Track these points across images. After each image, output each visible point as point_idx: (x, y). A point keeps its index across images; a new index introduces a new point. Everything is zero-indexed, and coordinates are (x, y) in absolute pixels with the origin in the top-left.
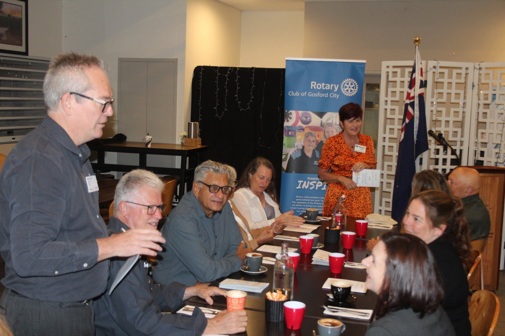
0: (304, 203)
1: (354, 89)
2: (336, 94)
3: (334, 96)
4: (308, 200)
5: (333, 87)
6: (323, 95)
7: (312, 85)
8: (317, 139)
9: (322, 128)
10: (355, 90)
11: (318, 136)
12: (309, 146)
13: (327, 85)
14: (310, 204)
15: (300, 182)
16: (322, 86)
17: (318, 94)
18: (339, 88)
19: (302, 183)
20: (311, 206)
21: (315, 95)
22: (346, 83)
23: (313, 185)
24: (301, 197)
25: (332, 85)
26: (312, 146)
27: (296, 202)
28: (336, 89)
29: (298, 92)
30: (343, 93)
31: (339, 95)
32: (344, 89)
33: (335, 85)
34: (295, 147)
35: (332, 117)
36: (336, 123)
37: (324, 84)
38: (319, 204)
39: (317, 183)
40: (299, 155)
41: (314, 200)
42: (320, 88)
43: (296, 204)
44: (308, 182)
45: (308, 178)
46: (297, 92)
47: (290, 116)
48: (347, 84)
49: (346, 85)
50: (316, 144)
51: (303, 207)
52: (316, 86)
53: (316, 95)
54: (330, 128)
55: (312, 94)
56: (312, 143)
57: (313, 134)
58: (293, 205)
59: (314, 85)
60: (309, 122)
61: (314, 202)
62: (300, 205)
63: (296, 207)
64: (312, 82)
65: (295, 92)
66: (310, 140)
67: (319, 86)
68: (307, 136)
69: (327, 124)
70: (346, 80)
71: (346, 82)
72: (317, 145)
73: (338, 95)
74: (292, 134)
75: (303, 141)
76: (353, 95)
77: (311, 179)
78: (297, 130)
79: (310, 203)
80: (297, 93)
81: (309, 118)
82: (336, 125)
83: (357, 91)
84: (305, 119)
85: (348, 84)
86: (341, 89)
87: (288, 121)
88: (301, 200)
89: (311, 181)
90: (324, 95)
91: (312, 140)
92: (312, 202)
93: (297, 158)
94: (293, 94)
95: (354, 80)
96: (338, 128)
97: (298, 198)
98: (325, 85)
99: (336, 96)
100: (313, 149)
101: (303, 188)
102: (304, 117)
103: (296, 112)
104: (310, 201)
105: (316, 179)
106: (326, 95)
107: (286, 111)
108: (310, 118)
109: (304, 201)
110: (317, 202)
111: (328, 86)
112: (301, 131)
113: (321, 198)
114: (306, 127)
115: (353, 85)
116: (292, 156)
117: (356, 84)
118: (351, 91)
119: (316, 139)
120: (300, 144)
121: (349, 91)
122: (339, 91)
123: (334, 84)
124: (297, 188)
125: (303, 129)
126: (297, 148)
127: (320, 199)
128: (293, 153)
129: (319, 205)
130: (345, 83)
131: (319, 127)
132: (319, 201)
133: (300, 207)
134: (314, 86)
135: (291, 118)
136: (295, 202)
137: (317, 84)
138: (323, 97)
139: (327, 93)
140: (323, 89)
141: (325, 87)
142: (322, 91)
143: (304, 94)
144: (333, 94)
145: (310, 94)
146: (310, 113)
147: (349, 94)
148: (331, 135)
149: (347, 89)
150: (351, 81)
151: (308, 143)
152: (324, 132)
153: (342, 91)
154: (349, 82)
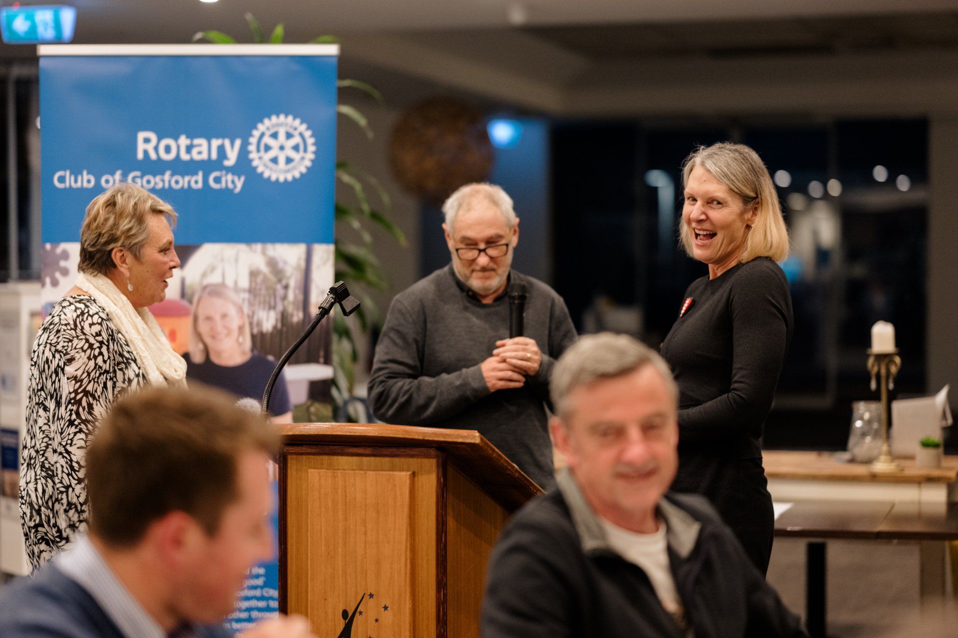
1: (299, 152)
2: (233, 174)
3: (227, 181)
5: (221, 150)
6: (183, 182)
7: (141, 147)
9: (185, 303)
10: (303, 158)
11: (173, 335)
13: (197, 141)
16: (178, 147)
17: (167, 177)
18: (244, 153)
22: (268, 133)
25: (216, 143)
28: (232, 156)
29: (88, 173)
30: (259, 170)
31: (243, 179)
32: (262, 153)
33: (227, 143)
35: (222, 260)
36: (236, 283)
37: (187, 137)
42: (172, 156)
46: (85, 173)
47: (63, 263)
48: (270, 136)
49: (267, 140)
52: (156, 149)
53: (157, 182)
54: (217, 302)
55: (142, 177)
59: (146, 144)
64: (141, 136)
65: (76, 173)
67: (168, 149)
69: (205, 288)
70: (266, 121)
71: (268, 129)
73: (239, 178)
76: (298, 175)
80: (86, 177)
82: (237, 289)
83: (311, 161)
85: (275, 136)
87: (55, 283)
90: (187, 179)
94: (70, 181)
95: (298, 121)
98: (188, 142)
99: (233, 182)
106: (196, 182)
107: (48, 246)
111: (200, 145)
115: (297, 140)
117: (308, 134)
118: (289, 160)
121: (282, 160)
122: (244, 165)
123: (223, 138)
130: (263, 135)
131: (174, 301)
134: (150, 147)
135: (65, 272)
137: (159, 140)
138: (186, 186)
139: (200, 174)
140: (185, 157)
141: (189, 149)
142: (180, 167)
143: (114, 179)
144: (222, 176)
145: (137, 180)
147: (280, 174)
148: (220, 328)
149: (271, 154)
150: (286, 124)
152: (196, 319)
153: (254, 164)
154: (278, 126)
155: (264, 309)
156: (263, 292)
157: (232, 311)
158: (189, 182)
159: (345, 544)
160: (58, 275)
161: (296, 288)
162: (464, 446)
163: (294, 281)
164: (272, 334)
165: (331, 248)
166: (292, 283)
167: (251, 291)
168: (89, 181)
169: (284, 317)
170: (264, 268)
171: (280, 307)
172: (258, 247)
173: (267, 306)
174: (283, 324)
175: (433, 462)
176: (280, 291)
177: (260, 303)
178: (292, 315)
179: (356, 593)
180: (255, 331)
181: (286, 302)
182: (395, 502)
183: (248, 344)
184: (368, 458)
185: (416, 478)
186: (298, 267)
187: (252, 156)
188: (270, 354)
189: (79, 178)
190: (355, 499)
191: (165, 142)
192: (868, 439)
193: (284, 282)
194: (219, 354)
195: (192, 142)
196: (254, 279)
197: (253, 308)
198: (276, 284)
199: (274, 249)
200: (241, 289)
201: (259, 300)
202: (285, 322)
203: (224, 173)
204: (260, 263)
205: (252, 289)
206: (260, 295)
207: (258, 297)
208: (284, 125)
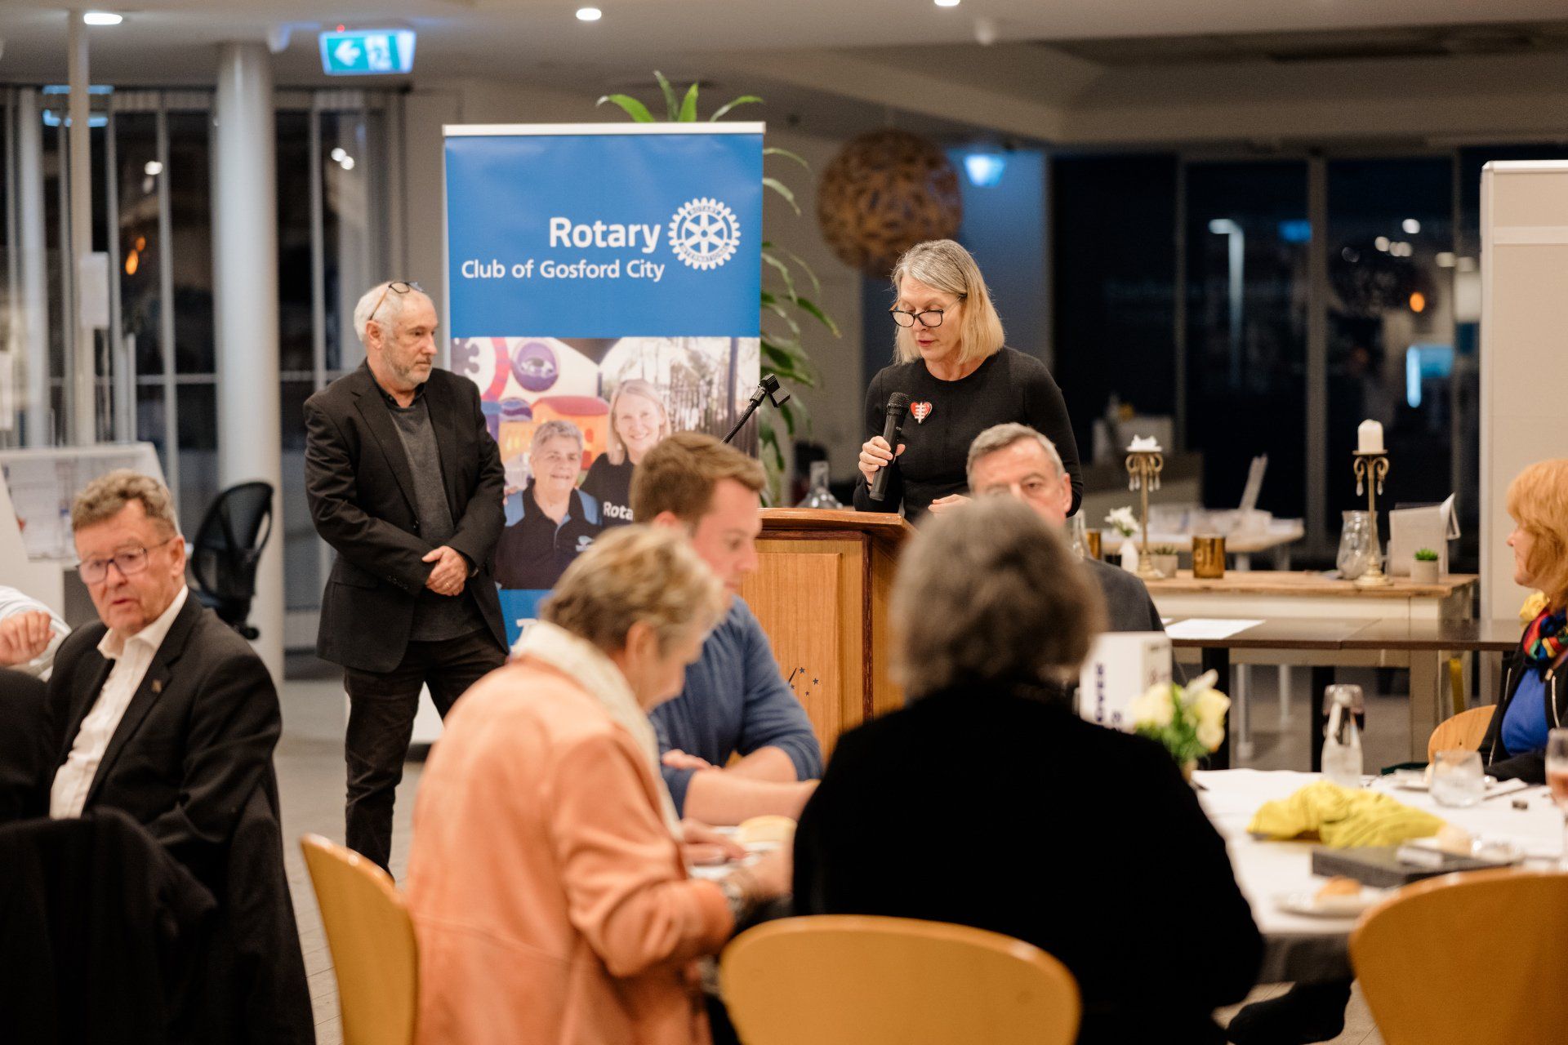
1: (722, 239)
2: (652, 263)
3: (645, 270)
5: (640, 236)
6: (600, 271)
7: (554, 233)
8: (586, 446)
9: (602, 400)
10: (727, 244)
11: (590, 435)
12: (554, 476)
13: (613, 228)
16: (594, 233)
18: (664, 239)
21: (570, 273)
22: (689, 218)
25: (633, 229)
26: (568, 478)
28: (652, 243)
29: (498, 263)
30: (681, 258)
31: (663, 267)
32: (683, 240)
33: (646, 228)
35: (642, 355)
36: (656, 379)
37: (603, 223)
40: (515, 515)
42: (587, 243)
46: (495, 262)
47: (472, 359)
48: (692, 221)
49: (688, 225)
50: (583, 468)
52: (570, 235)
53: (571, 271)
54: (636, 399)
55: (555, 266)
56: (567, 465)
57: (566, 428)
59: (560, 230)
60: (550, 381)
64: (554, 221)
65: (485, 262)
66: (556, 453)
67: (582, 236)
68: (543, 438)
69: (624, 384)
70: (687, 205)
71: (689, 213)
72: (586, 473)
73: (659, 267)
75: (530, 458)
76: (721, 263)
78: (502, 416)
80: (496, 267)
81: (547, 366)
82: (657, 386)
83: (735, 247)
84: (532, 369)
85: (697, 221)
86: (672, 243)
90: (603, 267)
91: (564, 453)
94: (479, 271)
95: (721, 205)
96: (668, 400)
98: (604, 228)
99: (652, 271)
100: (570, 489)
102: (529, 363)
103: (495, 344)
106: (613, 271)
107: (457, 341)
108: (553, 363)
111: (617, 232)
112: (519, 417)
114: (540, 401)
115: (720, 225)
117: (732, 218)
118: (712, 247)
119: (580, 447)
120: (518, 469)
121: (704, 247)
122: (664, 253)
123: (642, 224)
125: (527, 412)
130: (684, 219)
131: (588, 399)
134: (563, 234)
135: (475, 368)
137: (573, 227)
138: (602, 275)
139: (618, 262)
140: (600, 244)
141: (605, 236)
142: (596, 255)
143: (526, 270)
144: (640, 264)
145: (550, 269)
146: (552, 343)
147: (702, 261)
148: (639, 428)
149: (693, 240)
150: (709, 208)
151: (551, 467)
152: (614, 418)
153: (675, 251)
154: (700, 210)
155: (687, 407)
156: (685, 389)
157: (653, 409)
158: (606, 271)
159: (777, 623)
161: (719, 384)
162: (887, 528)
163: (718, 376)
165: (758, 340)
166: (716, 379)
167: (671, 388)
168: (499, 271)
169: (708, 414)
170: (687, 364)
171: (703, 405)
172: (681, 340)
173: (690, 404)
174: (706, 424)
175: (860, 544)
176: (704, 388)
177: (682, 400)
178: (716, 413)
179: (788, 668)
181: (710, 400)
182: (824, 582)
184: (799, 541)
185: (844, 560)
186: (723, 360)
187: (674, 242)
189: (489, 267)
190: (787, 579)
191: (579, 229)
192: (1358, 553)
193: (708, 379)
194: (639, 455)
195: (608, 228)
196: (675, 375)
197: (675, 406)
198: (699, 380)
199: (697, 342)
200: (661, 386)
201: (681, 397)
202: (708, 421)
203: (643, 261)
204: (682, 358)
205: (674, 385)
206: (682, 392)
207: (679, 394)
208: (707, 209)
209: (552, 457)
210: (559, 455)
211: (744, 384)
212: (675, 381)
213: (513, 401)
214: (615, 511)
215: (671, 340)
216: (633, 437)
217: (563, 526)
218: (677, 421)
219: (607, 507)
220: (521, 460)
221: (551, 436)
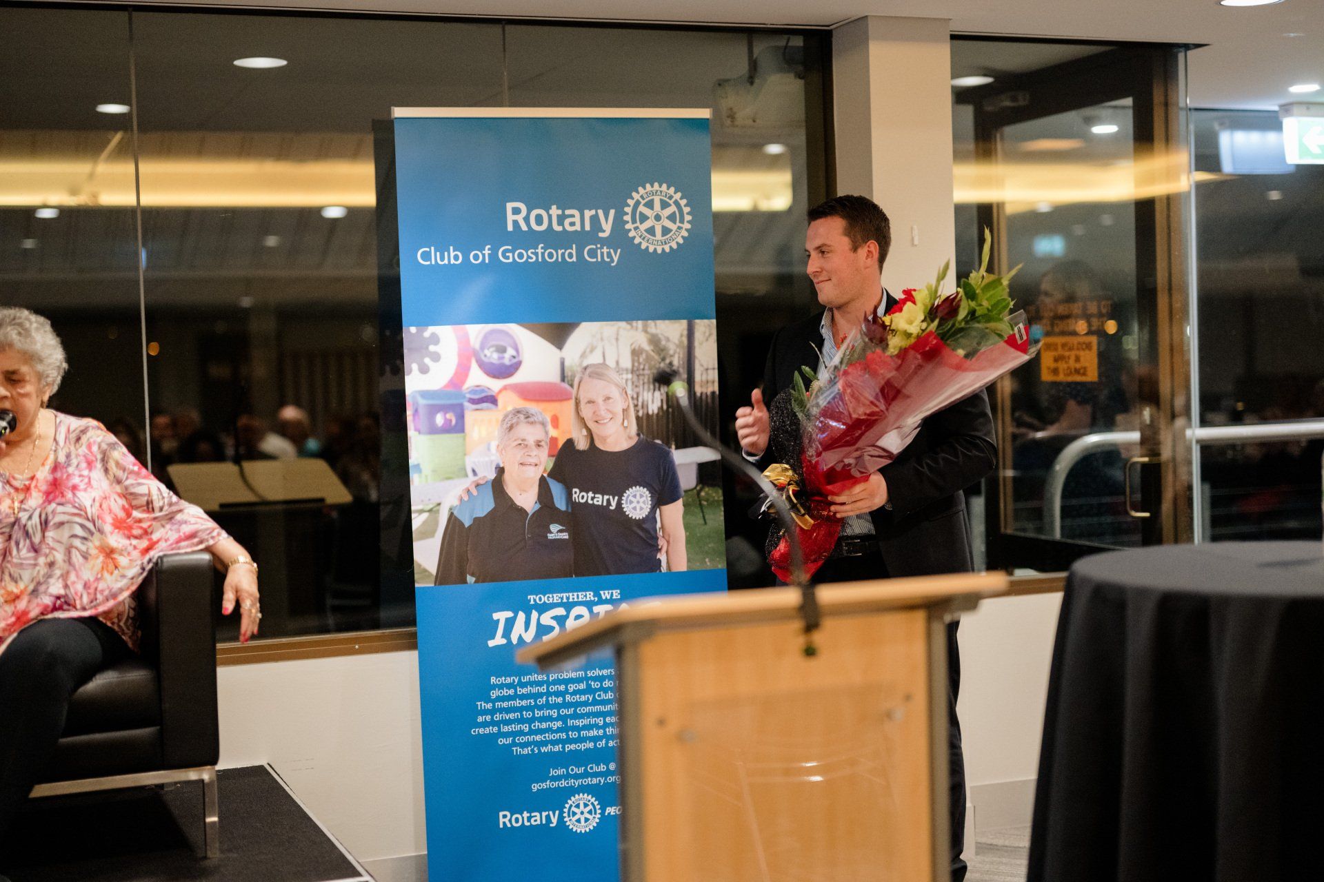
0: (524, 703)
1: (675, 223)
2: (609, 247)
3: (602, 254)
4: (541, 690)
5: (595, 219)
6: (558, 255)
7: (510, 218)
8: (553, 433)
9: (566, 386)
10: (680, 228)
12: (521, 464)
13: (568, 212)
14: (548, 706)
15: (501, 616)
16: (550, 217)
17: (540, 251)
19: (507, 620)
20: (554, 713)
21: (529, 257)
22: (643, 202)
23: (554, 623)
24: (509, 680)
25: (588, 214)
26: (536, 465)
27: (494, 701)
28: (607, 227)
29: (454, 251)
30: (637, 241)
31: (619, 251)
32: (638, 224)
33: (600, 212)
34: (466, 476)
35: (602, 339)
36: (617, 363)
37: (558, 208)
38: (583, 698)
39: (568, 612)
40: (486, 505)
41: (562, 688)
42: (544, 227)
43: (492, 712)
44: (535, 614)
45: (531, 597)
46: (451, 248)
47: (432, 348)
48: (645, 205)
49: (642, 209)
50: (550, 455)
51: (521, 721)
52: (527, 219)
53: (530, 255)
54: (599, 384)
55: (513, 251)
56: (535, 452)
57: (532, 415)
58: (480, 719)
59: (516, 214)
60: (514, 368)
61: (566, 691)
62: (512, 716)
63: (493, 723)
64: (510, 206)
65: (442, 249)
66: (523, 440)
67: (539, 220)
68: (510, 425)
69: (585, 368)
70: (640, 189)
71: (642, 197)
72: (553, 459)
74: (448, 421)
75: (498, 446)
76: (675, 246)
77: (544, 599)
78: (467, 404)
79: (547, 701)
80: (452, 254)
81: (510, 352)
82: (619, 370)
83: (686, 230)
84: (495, 356)
85: (650, 205)
86: (628, 226)
87: (424, 370)
88: (511, 692)
89: (543, 609)
90: (560, 252)
92: (558, 694)
93: (476, 520)
94: (436, 257)
95: (672, 190)
96: (630, 383)
97: (501, 687)
98: (560, 212)
99: (609, 255)
100: (540, 476)
101: (515, 641)
102: (491, 349)
103: (456, 332)
104: (548, 694)
105: (562, 598)
106: (571, 256)
107: (414, 329)
108: (517, 350)
109: (523, 697)
110: (575, 693)
111: (573, 216)
112: (485, 405)
113: (590, 674)
114: (505, 388)
115: (673, 209)
116: (456, 513)
117: (683, 202)
118: (666, 231)
119: (547, 433)
120: (487, 459)
121: (658, 231)
122: (620, 237)
123: (597, 208)
124: (491, 643)
125: (492, 400)
126: (476, 478)
127: (587, 679)
128: (461, 499)
129: (586, 704)
130: (637, 203)
131: (555, 384)
132: (582, 686)
133: (508, 722)
134: (520, 218)
135: (436, 357)
136: (489, 706)
137: (530, 210)
138: (560, 260)
139: (574, 246)
140: (557, 228)
141: (561, 220)
142: (553, 239)
143: (484, 255)
144: (597, 248)
145: (507, 254)
146: (514, 329)
147: (656, 245)
148: (603, 413)
149: (647, 224)
150: (661, 192)
151: (519, 455)
152: (577, 404)
153: (631, 234)
154: (653, 195)
155: (649, 390)
156: (647, 372)
158: (563, 254)
160: (427, 361)
163: (678, 359)
164: (658, 414)
165: (713, 323)
166: (675, 362)
167: (634, 371)
169: (669, 401)
170: (647, 347)
172: (640, 323)
174: (668, 405)
177: (644, 384)
180: (640, 414)
183: (634, 428)
186: (681, 342)
188: (658, 439)
189: (446, 254)
191: (535, 212)
194: (604, 439)
195: (563, 212)
196: (636, 358)
197: (637, 390)
198: (660, 363)
199: (656, 325)
200: (623, 370)
201: (643, 380)
202: (670, 403)
203: (599, 246)
204: (642, 341)
205: (635, 369)
206: (643, 375)
207: (641, 378)
208: (659, 192)
209: (520, 444)
210: (526, 443)
211: (702, 366)
212: (636, 364)
213: (478, 389)
214: (583, 497)
215: (631, 325)
216: (597, 422)
217: (533, 514)
218: (640, 404)
219: (576, 493)
220: (489, 449)
221: (517, 423)
